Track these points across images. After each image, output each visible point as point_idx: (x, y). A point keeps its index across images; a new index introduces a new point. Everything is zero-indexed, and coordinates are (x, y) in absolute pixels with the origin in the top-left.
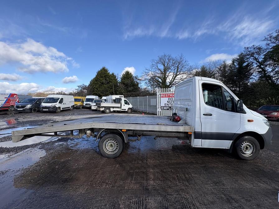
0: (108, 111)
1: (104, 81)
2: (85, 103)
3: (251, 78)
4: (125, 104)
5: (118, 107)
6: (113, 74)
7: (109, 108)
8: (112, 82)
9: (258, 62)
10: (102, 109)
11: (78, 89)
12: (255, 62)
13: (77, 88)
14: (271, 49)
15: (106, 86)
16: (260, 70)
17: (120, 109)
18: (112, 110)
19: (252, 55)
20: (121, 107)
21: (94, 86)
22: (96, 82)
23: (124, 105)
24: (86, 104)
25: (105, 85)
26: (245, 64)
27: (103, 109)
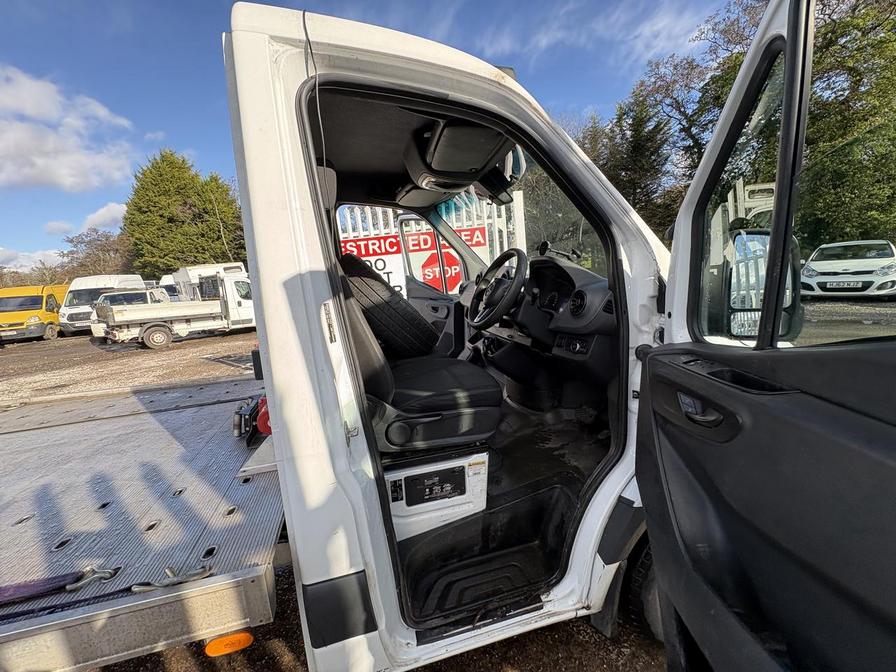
0: (159, 338)
1: (176, 210)
2: (65, 311)
3: (664, 174)
4: (243, 301)
5: (212, 317)
6: (214, 179)
7: (164, 324)
8: (215, 214)
9: (683, 114)
10: (124, 335)
11: (72, 252)
12: (675, 114)
13: (68, 248)
14: (718, 68)
15: (193, 229)
16: (688, 143)
17: (225, 321)
18: (182, 330)
19: (667, 89)
20: (225, 315)
21: (137, 235)
22: (140, 218)
23: (240, 304)
24: (71, 317)
25: (186, 227)
26: (651, 125)
27: (135, 332)
